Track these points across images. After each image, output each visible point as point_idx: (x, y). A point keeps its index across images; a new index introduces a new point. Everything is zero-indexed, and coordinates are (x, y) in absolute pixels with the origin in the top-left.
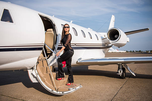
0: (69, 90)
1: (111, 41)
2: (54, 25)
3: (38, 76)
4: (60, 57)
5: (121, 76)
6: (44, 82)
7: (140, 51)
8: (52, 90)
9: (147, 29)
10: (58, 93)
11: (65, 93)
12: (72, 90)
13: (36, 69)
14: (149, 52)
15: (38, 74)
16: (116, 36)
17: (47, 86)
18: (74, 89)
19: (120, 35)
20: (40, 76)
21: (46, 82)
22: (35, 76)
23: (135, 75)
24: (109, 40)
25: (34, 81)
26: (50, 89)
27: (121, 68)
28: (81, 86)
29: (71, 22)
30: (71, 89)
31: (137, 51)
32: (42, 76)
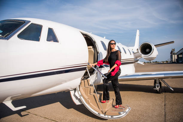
0: (120, 114)
1: (143, 55)
2: (95, 42)
3: (82, 98)
4: (107, 77)
5: (158, 90)
6: (89, 104)
7: (156, 62)
8: (99, 114)
9: (173, 42)
10: (106, 116)
11: (115, 117)
12: (123, 115)
13: (79, 90)
14: (165, 62)
15: (82, 95)
16: (147, 50)
17: (92, 108)
18: (125, 113)
19: (153, 49)
20: (84, 98)
21: (91, 104)
22: (79, 98)
23: (173, 90)
24: (141, 54)
25: (77, 103)
26: (96, 113)
27: (158, 83)
28: (130, 108)
29: (105, 37)
30: (122, 113)
31: (154, 62)
32: (86, 97)
